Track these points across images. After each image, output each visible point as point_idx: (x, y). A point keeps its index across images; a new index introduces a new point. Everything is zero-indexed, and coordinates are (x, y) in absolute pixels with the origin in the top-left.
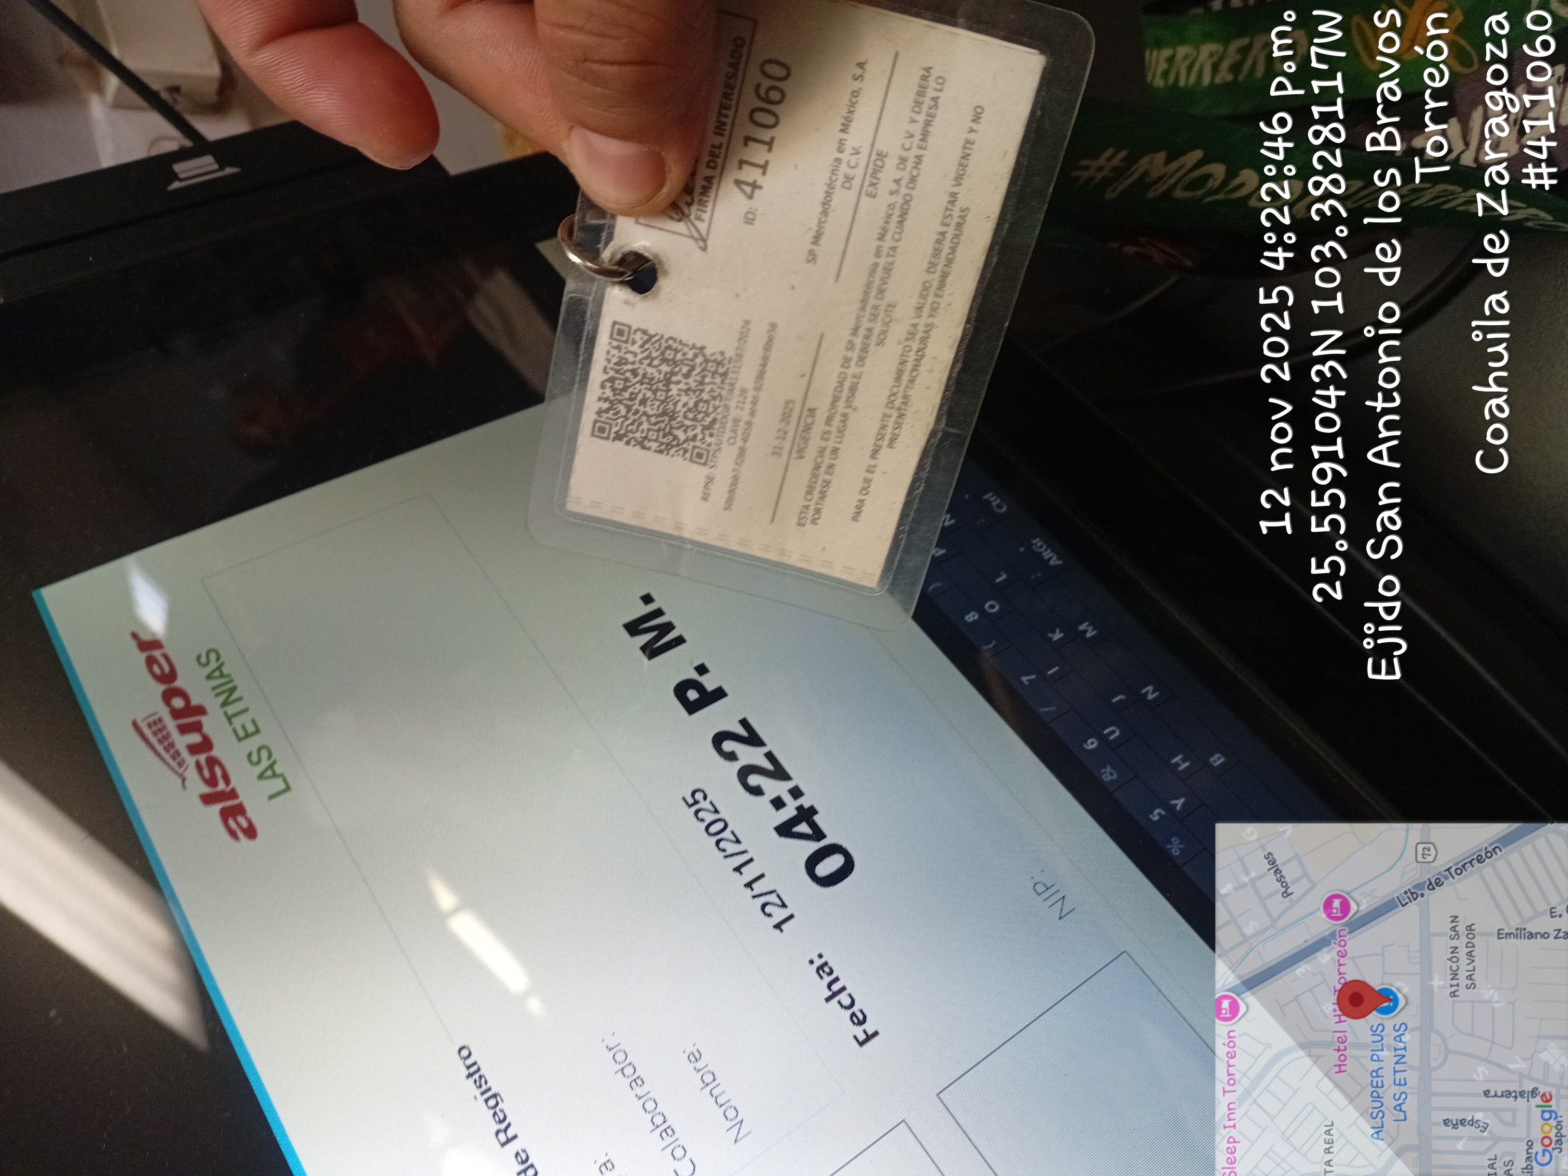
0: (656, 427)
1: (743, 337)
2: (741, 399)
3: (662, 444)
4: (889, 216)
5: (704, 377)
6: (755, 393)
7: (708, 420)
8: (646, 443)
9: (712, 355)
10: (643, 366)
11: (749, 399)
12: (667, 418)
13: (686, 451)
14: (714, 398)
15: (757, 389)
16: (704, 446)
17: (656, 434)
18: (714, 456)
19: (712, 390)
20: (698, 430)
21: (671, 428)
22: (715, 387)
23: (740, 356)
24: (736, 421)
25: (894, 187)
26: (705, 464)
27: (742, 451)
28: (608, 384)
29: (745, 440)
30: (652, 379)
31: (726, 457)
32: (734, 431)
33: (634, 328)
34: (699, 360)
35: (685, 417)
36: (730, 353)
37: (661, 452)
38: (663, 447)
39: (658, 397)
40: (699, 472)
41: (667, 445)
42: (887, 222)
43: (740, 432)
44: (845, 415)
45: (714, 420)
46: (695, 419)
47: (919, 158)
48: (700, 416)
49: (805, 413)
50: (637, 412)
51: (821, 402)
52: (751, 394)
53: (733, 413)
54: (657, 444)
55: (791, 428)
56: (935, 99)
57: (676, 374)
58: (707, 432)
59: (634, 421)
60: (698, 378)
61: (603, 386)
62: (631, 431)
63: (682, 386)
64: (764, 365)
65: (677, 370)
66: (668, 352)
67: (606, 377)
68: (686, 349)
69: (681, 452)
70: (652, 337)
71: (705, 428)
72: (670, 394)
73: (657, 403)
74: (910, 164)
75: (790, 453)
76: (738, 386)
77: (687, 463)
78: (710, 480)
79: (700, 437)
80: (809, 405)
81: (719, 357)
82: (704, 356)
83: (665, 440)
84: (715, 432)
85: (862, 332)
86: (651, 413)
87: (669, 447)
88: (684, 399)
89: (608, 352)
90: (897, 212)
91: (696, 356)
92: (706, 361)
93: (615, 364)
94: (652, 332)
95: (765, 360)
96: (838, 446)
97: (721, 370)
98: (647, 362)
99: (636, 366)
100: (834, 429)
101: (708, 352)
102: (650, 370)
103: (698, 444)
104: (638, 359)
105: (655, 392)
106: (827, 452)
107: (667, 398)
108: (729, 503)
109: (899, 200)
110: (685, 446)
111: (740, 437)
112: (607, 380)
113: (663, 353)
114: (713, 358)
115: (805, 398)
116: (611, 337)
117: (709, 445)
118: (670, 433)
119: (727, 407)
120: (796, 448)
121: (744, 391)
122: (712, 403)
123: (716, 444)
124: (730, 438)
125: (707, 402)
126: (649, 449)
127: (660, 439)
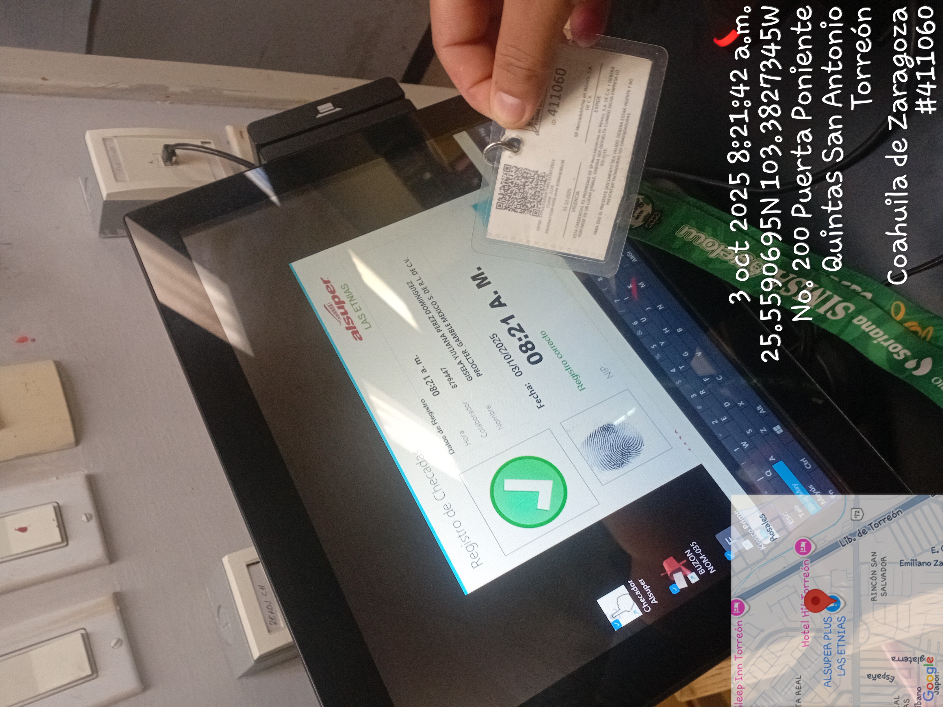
0: (520, 203)
1: (552, 166)
2: (551, 190)
3: (522, 209)
4: (603, 118)
5: (538, 182)
6: (556, 187)
7: (539, 199)
8: (516, 210)
9: (541, 174)
10: (516, 180)
11: (555, 189)
12: (524, 199)
13: (531, 211)
14: (541, 190)
15: (557, 185)
16: (538, 209)
17: (519, 206)
18: (541, 212)
19: (541, 187)
20: (535, 203)
21: (526, 203)
22: (541, 186)
23: (551, 173)
24: (550, 198)
25: (604, 108)
26: (538, 216)
27: (552, 209)
28: (503, 188)
29: (553, 205)
30: (519, 185)
31: (546, 212)
32: (549, 202)
33: (512, 166)
34: (536, 176)
35: (531, 198)
36: (547, 172)
37: (521, 213)
38: (522, 211)
39: (521, 191)
40: (536, 219)
41: (525, 209)
42: (602, 120)
43: (551, 202)
44: (590, 193)
45: (542, 199)
46: (534, 199)
47: (612, 97)
48: (536, 198)
49: (575, 194)
50: (513, 198)
51: (581, 189)
52: (555, 187)
53: (549, 195)
54: (520, 210)
55: (570, 200)
56: (616, 77)
57: (527, 182)
58: (539, 203)
59: (512, 201)
60: (536, 183)
61: (500, 189)
62: (511, 206)
63: (530, 187)
64: (560, 176)
65: (527, 180)
66: (524, 174)
67: (502, 185)
68: (531, 173)
69: (529, 212)
70: (519, 169)
71: (538, 202)
72: (525, 190)
73: (520, 194)
74: (609, 100)
75: (570, 209)
76: (551, 184)
77: (531, 216)
78: (540, 222)
79: (536, 205)
80: (577, 190)
81: (543, 174)
82: (538, 174)
83: (523, 208)
84: (542, 203)
85: (595, 161)
86: (518, 198)
87: (525, 210)
88: (530, 191)
89: (502, 176)
90: (605, 116)
91: (535, 175)
92: (539, 176)
93: (505, 180)
94: (519, 167)
95: (560, 174)
96: (588, 205)
97: (544, 179)
98: (517, 178)
99: (512, 181)
100: (586, 200)
101: (539, 173)
102: (518, 181)
103: (535, 208)
104: (513, 178)
105: (519, 190)
106: (584, 209)
107: (524, 191)
108: (547, 231)
109: (606, 112)
110: (530, 209)
111: (551, 204)
112: (502, 187)
113: (523, 175)
114: (541, 175)
115: (575, 188)
116: (504, 170)
117: (540, 208)
118: (525, 205)
119: (546, 193)
120: (572, 207)
121: (552, 186)
122: (540, 192)
123: (542, 208)
124: (548, 205)
125: (539, 192)
126: (517, 212)
127: (521, 208)
